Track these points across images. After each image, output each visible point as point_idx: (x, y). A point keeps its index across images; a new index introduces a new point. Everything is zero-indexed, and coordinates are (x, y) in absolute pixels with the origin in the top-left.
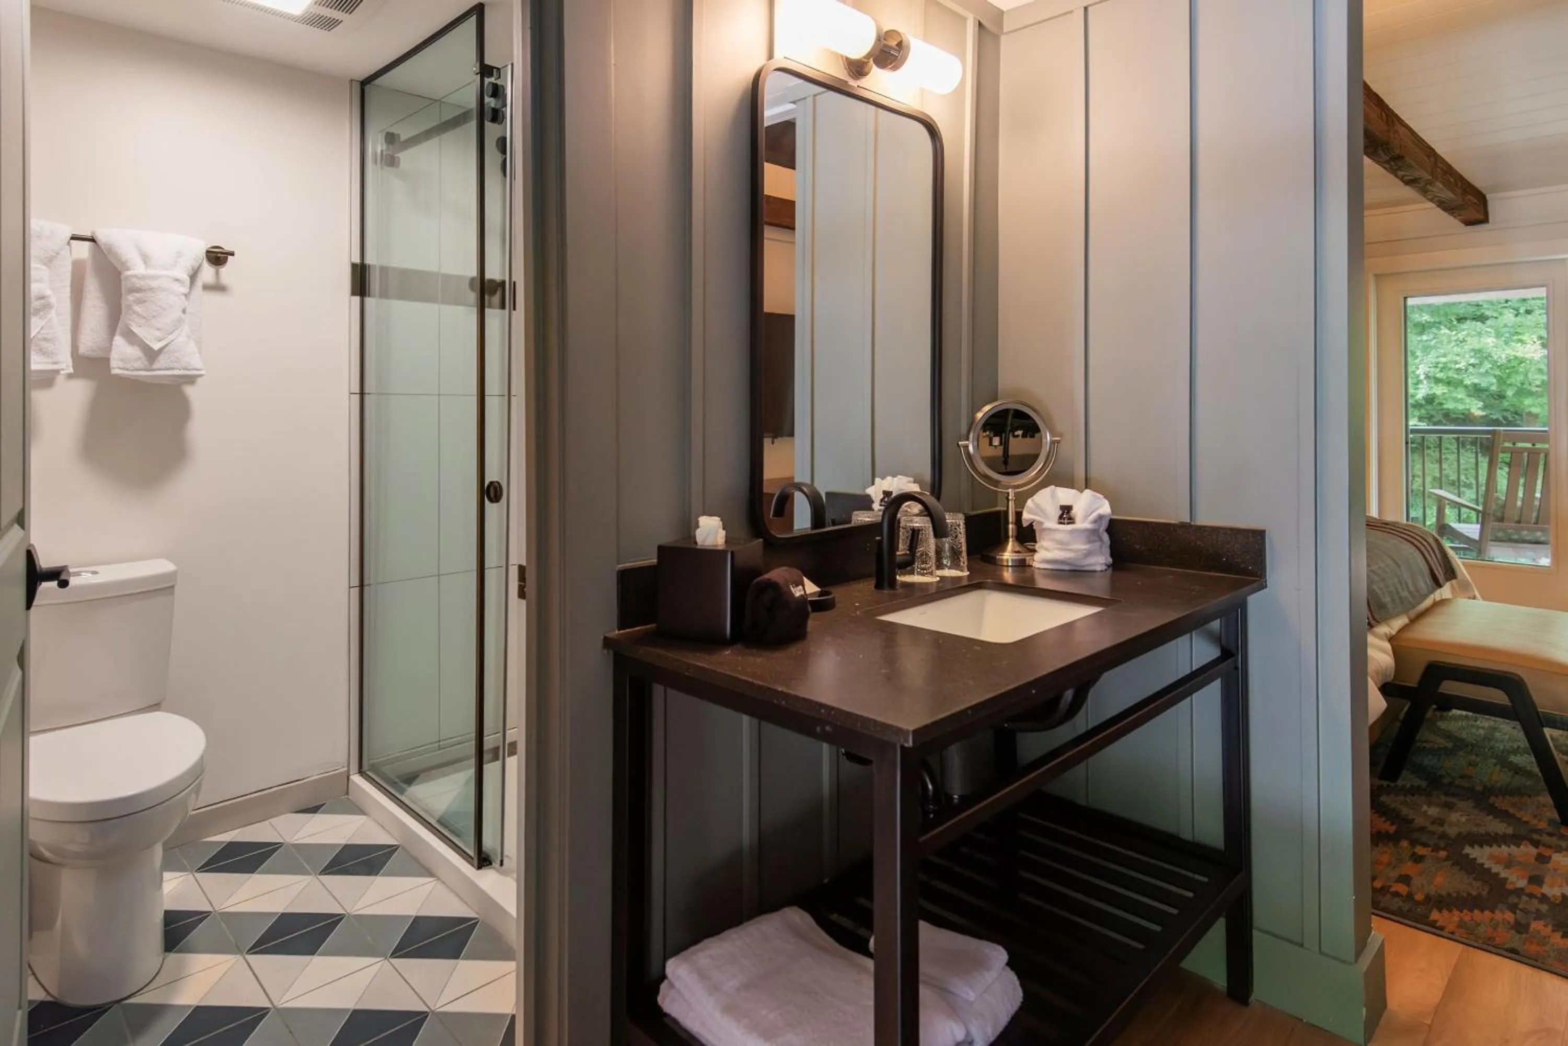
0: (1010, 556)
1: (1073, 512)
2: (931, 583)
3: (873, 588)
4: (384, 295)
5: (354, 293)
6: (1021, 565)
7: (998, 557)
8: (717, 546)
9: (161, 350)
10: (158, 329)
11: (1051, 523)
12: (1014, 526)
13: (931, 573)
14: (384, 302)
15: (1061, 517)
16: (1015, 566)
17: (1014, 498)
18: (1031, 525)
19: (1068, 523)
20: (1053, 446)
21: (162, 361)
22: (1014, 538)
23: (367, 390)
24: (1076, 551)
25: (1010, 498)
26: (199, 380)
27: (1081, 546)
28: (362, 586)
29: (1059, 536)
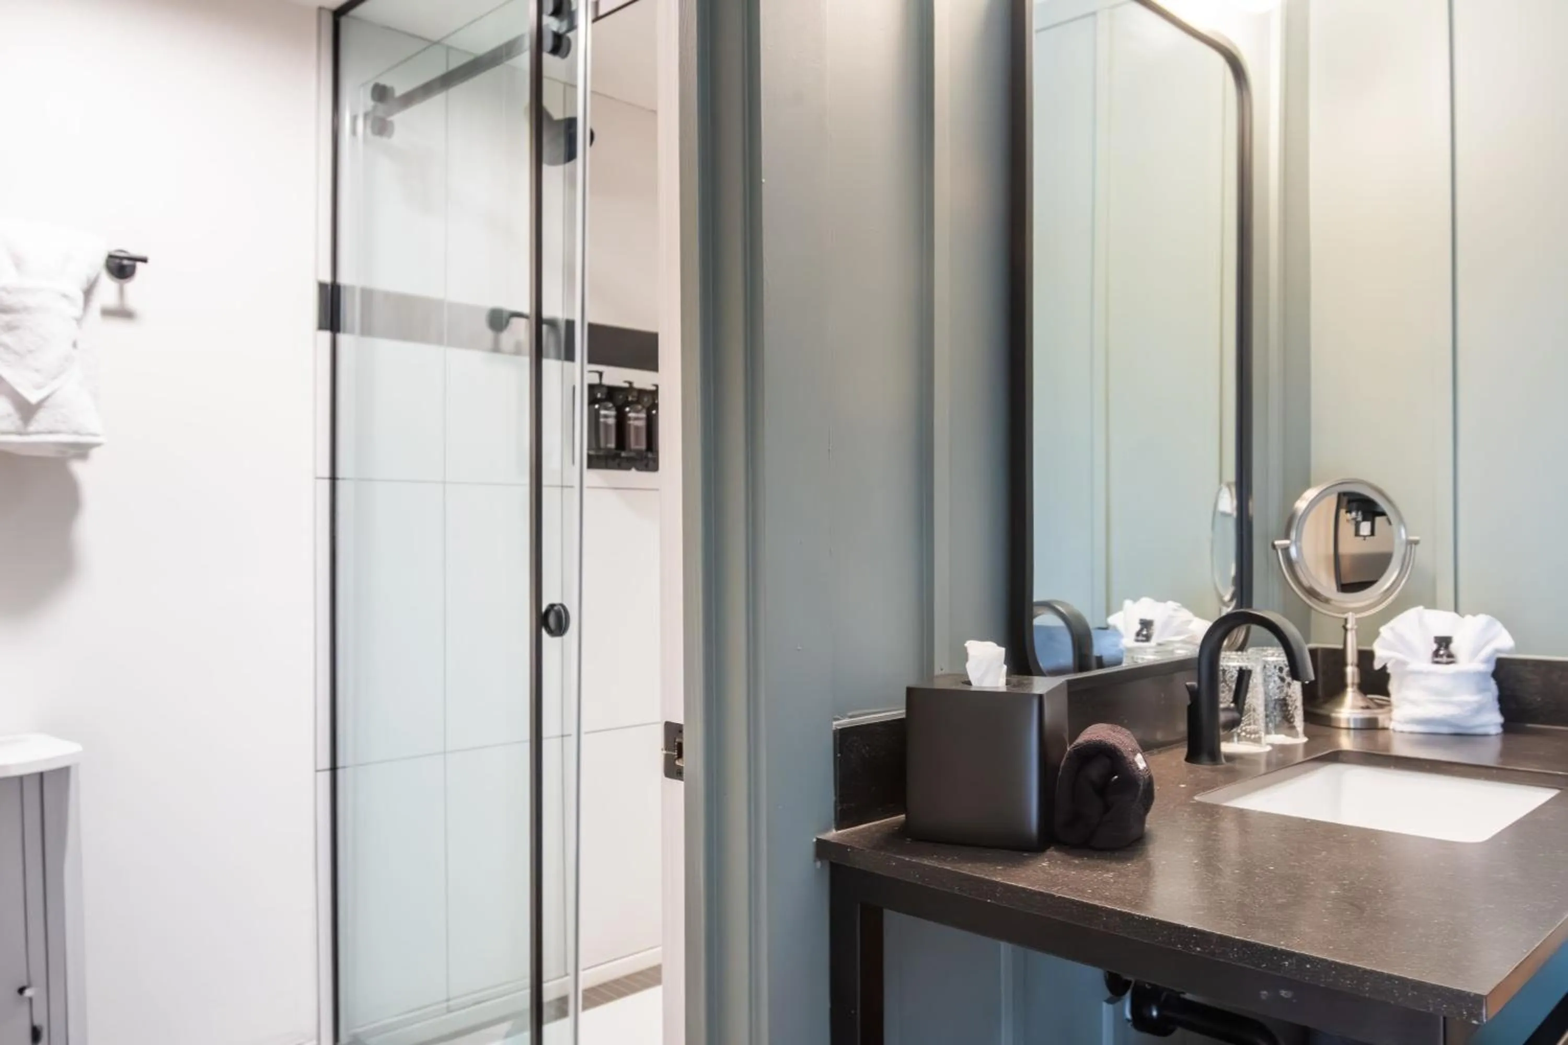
0: (1351, 713)
1: (1453, 647)
2: (1258, 755)
3: (1184, 762)
4: (367, 331)
5: (321, 327)
6: (1370, 726)
7: (1333, 715)
8: (997, 687)
9: (40, 405)
10: (37, 371)
11: (1421, 661)
12: (1356, 670)
13: (1257, 741)
14: (368, 340)
15: (1436, 654)
16: (1361, 729)
17: (1355, 627)
18: (1384, 668)
19: (1448, 663)
20: (1409, 547)
21: (42, 420)
22: (1355, 687)
23: (340, 473)
24: (1460, 704)
25: (1349, 626)
26: (94, 452)
27: (1470, 698)
28: (334, 769)
29: (1434, 682)
